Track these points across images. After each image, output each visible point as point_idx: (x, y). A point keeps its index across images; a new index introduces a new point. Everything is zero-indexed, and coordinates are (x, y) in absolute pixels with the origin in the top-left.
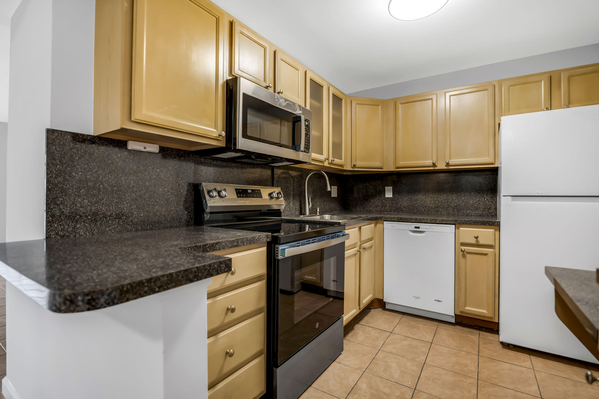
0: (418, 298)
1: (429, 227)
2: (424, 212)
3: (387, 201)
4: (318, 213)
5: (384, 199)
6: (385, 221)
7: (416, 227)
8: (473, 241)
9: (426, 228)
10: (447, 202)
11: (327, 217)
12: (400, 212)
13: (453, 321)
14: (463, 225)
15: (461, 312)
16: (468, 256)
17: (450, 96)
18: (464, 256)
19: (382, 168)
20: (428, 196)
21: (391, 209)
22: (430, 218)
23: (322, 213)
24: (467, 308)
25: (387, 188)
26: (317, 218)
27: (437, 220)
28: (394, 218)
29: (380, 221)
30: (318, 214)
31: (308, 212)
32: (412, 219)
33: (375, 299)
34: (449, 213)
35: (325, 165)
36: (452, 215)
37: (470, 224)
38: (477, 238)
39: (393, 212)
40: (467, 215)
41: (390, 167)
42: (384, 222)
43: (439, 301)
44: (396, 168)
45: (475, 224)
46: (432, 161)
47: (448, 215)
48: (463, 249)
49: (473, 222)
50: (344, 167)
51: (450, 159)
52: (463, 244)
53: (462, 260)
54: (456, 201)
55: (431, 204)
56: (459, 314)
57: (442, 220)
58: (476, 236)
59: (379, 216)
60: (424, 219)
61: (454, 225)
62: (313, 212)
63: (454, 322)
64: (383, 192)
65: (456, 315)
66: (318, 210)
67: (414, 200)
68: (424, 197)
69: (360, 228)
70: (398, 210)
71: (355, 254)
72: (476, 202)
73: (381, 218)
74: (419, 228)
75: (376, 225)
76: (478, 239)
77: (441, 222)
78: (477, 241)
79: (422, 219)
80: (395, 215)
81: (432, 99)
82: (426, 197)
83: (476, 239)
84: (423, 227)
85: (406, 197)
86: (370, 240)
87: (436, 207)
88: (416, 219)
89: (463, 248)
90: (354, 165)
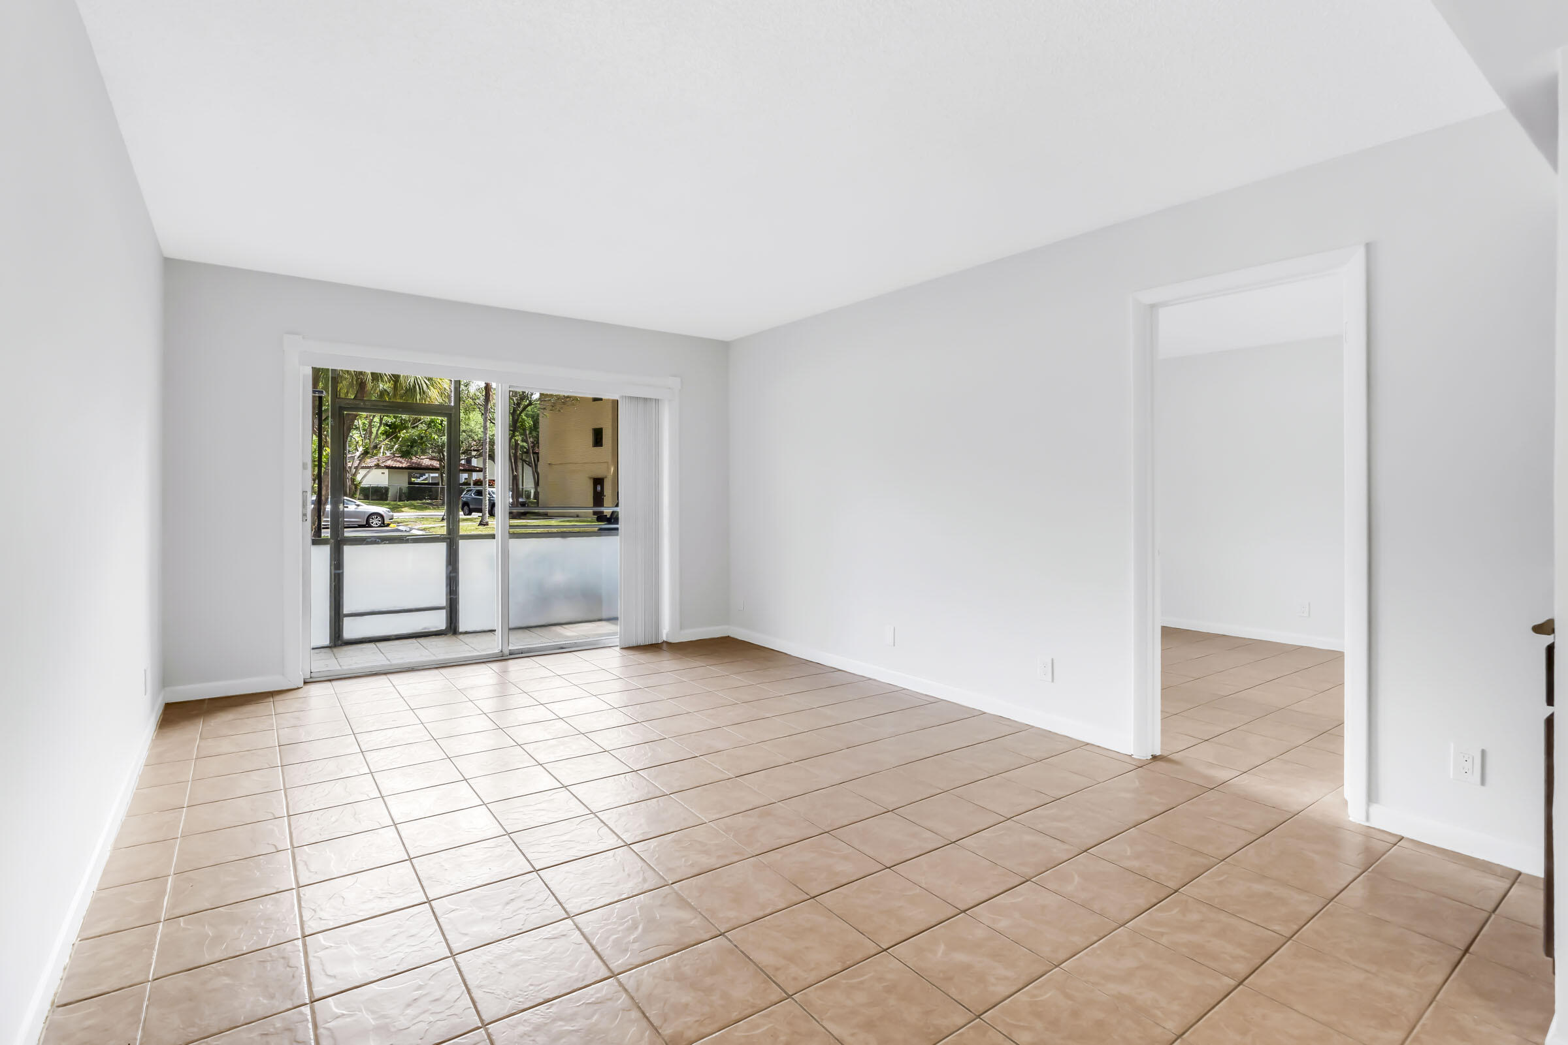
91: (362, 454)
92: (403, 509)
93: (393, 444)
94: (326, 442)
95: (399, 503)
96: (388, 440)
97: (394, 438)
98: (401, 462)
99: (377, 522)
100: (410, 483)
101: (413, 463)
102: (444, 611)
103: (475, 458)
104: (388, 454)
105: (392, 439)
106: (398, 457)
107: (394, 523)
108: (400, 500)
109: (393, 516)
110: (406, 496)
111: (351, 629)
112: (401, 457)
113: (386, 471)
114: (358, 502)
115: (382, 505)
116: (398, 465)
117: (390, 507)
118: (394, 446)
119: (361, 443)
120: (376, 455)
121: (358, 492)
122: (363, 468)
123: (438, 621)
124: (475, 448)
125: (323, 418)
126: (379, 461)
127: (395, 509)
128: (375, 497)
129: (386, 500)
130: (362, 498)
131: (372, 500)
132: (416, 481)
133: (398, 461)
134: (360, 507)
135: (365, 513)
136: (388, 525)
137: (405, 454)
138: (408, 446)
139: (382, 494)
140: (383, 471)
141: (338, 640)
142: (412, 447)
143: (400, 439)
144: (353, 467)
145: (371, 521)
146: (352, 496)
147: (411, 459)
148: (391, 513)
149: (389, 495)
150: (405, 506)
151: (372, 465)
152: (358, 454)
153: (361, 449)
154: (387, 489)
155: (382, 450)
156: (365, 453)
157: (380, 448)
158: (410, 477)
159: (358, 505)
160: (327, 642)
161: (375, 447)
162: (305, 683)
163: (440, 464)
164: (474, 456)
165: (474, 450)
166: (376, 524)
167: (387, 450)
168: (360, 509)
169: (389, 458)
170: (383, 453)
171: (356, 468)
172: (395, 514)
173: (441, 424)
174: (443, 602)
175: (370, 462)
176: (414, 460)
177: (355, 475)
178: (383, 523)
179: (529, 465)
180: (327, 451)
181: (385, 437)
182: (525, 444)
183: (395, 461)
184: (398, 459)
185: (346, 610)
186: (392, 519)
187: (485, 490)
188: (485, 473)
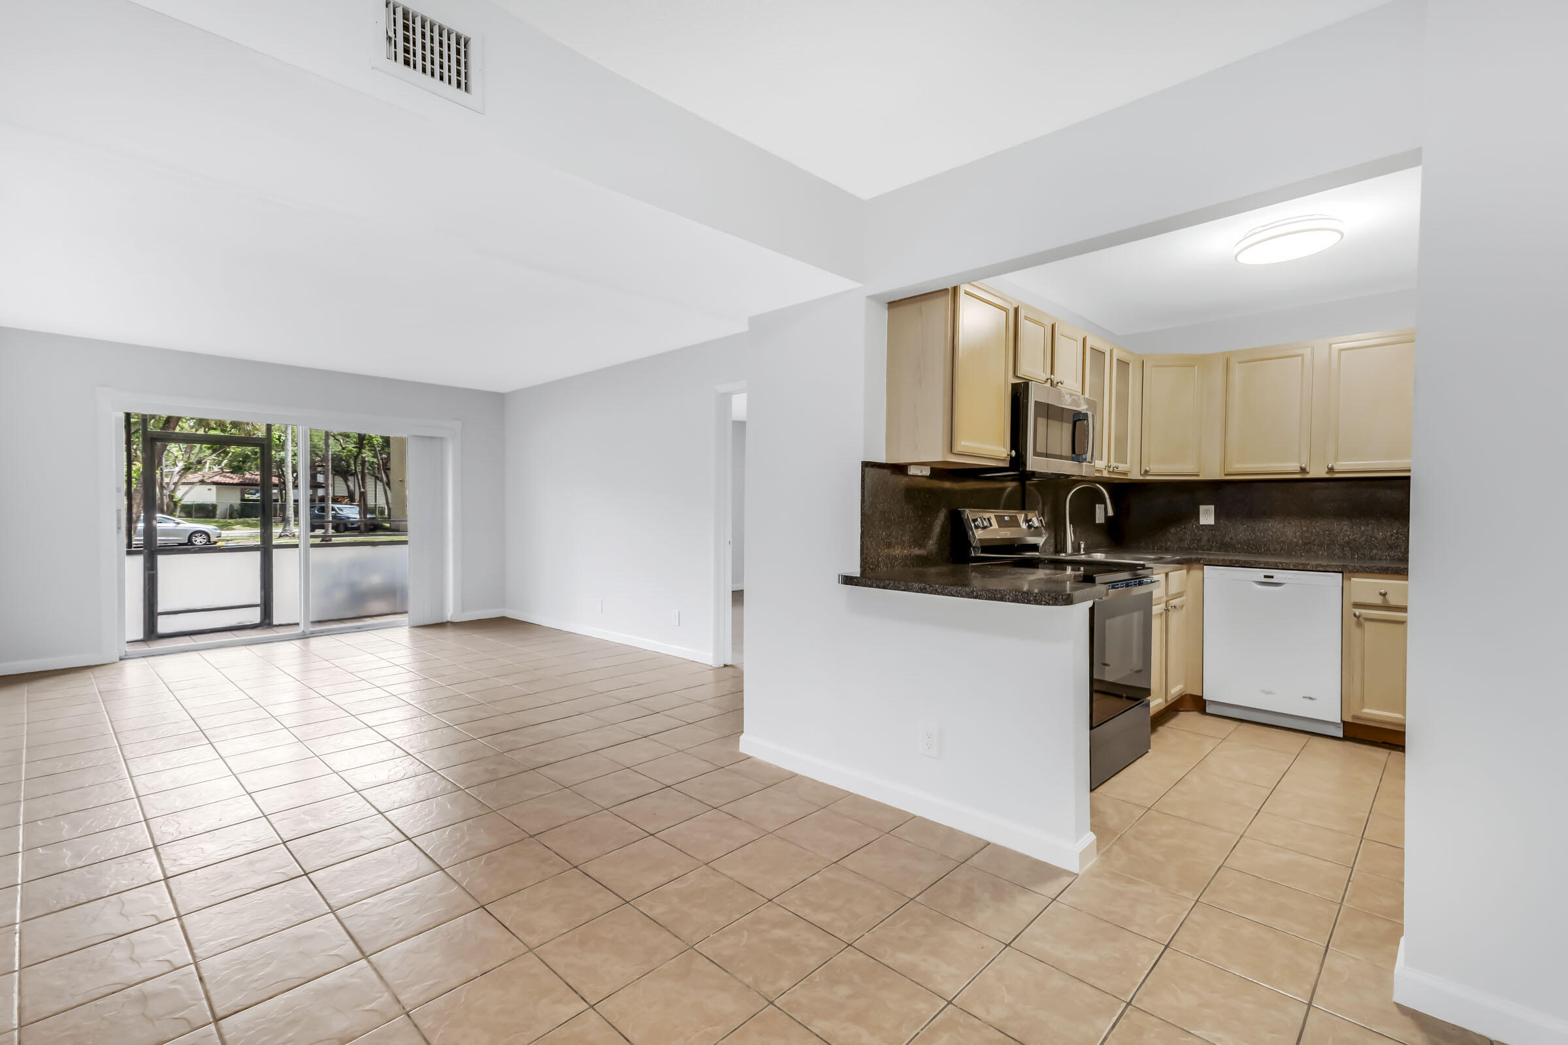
0: (1269, 693)
1: (1291, 576)
2: (1281, 551)
3: (1203, 530)
4: (1082, 550)
5: (1196, 526)
6: (1206, 565)
7: (1265, 577)
8: (1378, 600)
9: (1286, 578)
10: (1330, 534)
11: (1099, 556)
12: (1229, 551)
13: (1340, 733)
14: (1357, 574)
15: (1354, 717)
16: (1367, 625)
17: (1341, 350)
18: (1359, 624)
19: (1198, 475)
20: (1289, 523)
21: (1211, 546)
22: (1294, 561)
23: (1088, 551)
24: (1366, 710)
25: (1202, 508)
26: (1083, 557)
27: (1308, 564)
28: (1223, 560)
29: (1196, 566)
30: (1082, 552)
31: (1069, 550)
32: (1260, 563)
33: (1186, 695)
34: (1334, 555)
35: (1104, 475)
36: (1339, 558)
37: (1371, 572)
38: (1384, 595)
39: (1216, 551)
40: (1372, 558)
41: (1213, 472)
42: (1205, 567)
43: (1311, 698)
44: (1226, 475)
45: (1380, 573)
46: (1298, 465)
47: (1332, 556)
48: (1357, 614)
49: (1378, 569)
50: (1129, 475)
51: (1336, 459)
52: (1357, 605)
53: (1356, 632)
54: (1348, 533)
55: (1295, 538)
56: (1350, 720)
57: (1318, 566)
58: (1383, 591)
59: (1194, 557)
60: (1281, 563)
61: (1341, 574)
62: (1076, 549)
63: (1342, 736)
64: (1196, 515)
65: (1344, 723)
66: (1082, 546)
67: (1259, 530)
68: (1281, 525)
69: (1167, 575)
70: (1226, 547)
71: (1161, 614)
72: (1392, 535)
73: (1198, 561)
74: (1272, 577)
75: (1188, 571)
76: (1387, 596)
77: (1316, 568)
78: (1385, 600)
79: (1277, 563)
80: (1224, 555)
81: (1302, 355)
82: (1284, 525)
83: (1382, 597)
84: (1279, 575)
85: (1243, 524)
86: (1180, 595)
87: (1305, 544)
88: (1267, 562)
89: (1358, 611)
90: (1146, 472)
91: (183, 469)
92: (234, 527)
93: (221, 459)
94: (136, 456)
95: (229, 521)
96: (215, 455)
97: (222, 452)
98: (231, 478)
99: (201, 540)
100: (243, 500)
101: (247, 478)
102: (259, 608)
103: (321, 474)
104: (216, 469)
105: (219, 454)
106: (228, 472)
107: (223, 540)
108: (231, 517)
109: (221, 533)
110: (238, 514)
111: (164, 625)
112: (231, 472)
113: (214, 488)
114: (178, 520)
115: (209, 523)
116: (228, 481)
117: (220, 524)
118: (222, 461)
119: (181, 457)
120: (200, 470)
121: (178, 510)
122: (184, 484)
123: (255, 616)
124: (320, 464)
125: (132, 431)
126: (204, 476)
127: (223, 527)
128: (200, 515)
129: (214, 516)
130: (184, 515)
131: (196, 517)
132: (251, 498)
133: (228, 477)
134: (179, 525)
135: (185, 531)
136: (215, 543)
137: (236, 469)
138: (240, 461)
139: (210, 511)
140: (209, 487)
141: (151, 633)
142: (244, 462)
143: (230, 454)
144: (172, 483)
145: (194, 539)
146: (171, 514)
147: (244, 475)
148: (219, 531)
149: (218, 512)
150: (237, 524)
151: (196, 480)
152: (177, 469)
153: (181, 465)
154: (214, 507)
155: (207, 465)
156: (187, 469)
157: (206, 462)
158: (243, 494)
159: (178, 523)
160: (141, 637)
161: (199, 462)
162: (121, 659)
163: (279, 480)
164: (320, 472)
165: (319, 466)
166: (201, 542)
167: (215, 465)
168: (180, 527)
169: (217, 474)
170: (210, 468)
171: (175, 484)
172: (223, 532)
173: (279, 439)
174: (257, 600)
175: (191, 477)
176: (248, 476)
177: (173, 491)
178: (209, 541)
179: (381, 481)
180: (138, 466)
181: (210, 451)
182: (375, 460)
183: (224, 476)
184: (228, 475)
185: (160, 609)
186: (220, 537)
187: (328, 507)
188: (327, 490)
